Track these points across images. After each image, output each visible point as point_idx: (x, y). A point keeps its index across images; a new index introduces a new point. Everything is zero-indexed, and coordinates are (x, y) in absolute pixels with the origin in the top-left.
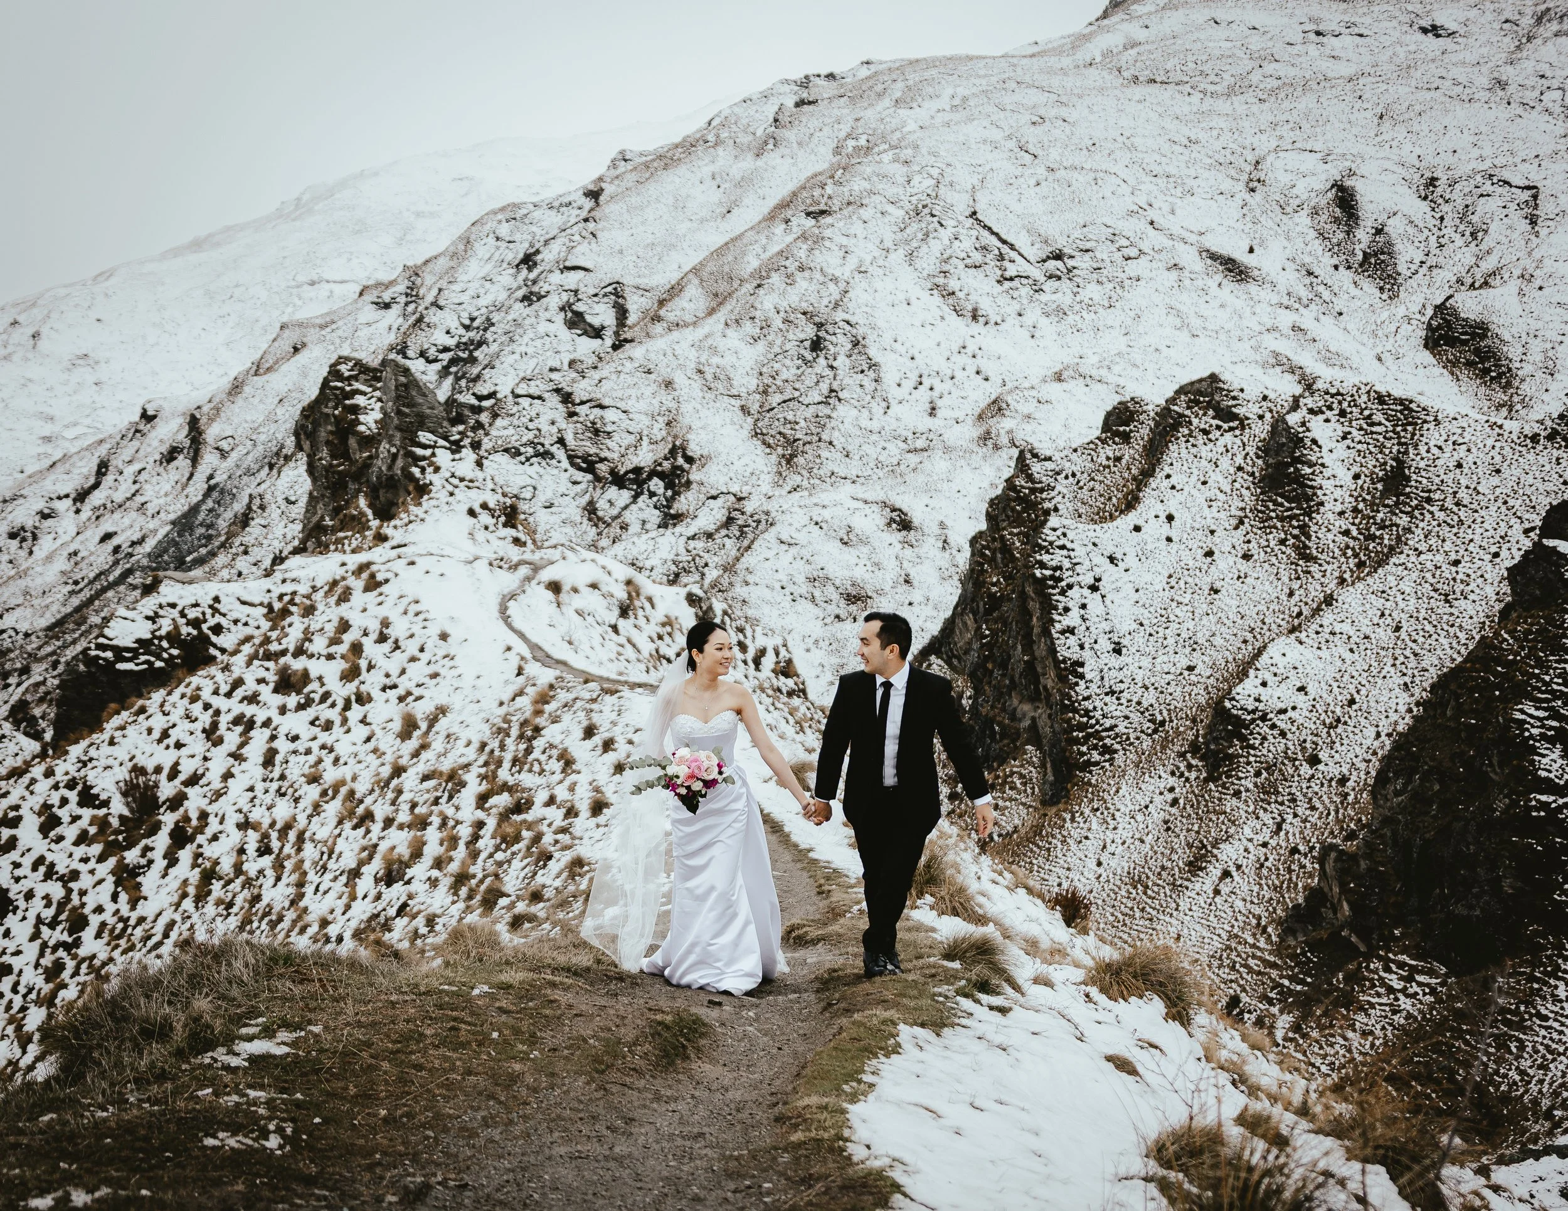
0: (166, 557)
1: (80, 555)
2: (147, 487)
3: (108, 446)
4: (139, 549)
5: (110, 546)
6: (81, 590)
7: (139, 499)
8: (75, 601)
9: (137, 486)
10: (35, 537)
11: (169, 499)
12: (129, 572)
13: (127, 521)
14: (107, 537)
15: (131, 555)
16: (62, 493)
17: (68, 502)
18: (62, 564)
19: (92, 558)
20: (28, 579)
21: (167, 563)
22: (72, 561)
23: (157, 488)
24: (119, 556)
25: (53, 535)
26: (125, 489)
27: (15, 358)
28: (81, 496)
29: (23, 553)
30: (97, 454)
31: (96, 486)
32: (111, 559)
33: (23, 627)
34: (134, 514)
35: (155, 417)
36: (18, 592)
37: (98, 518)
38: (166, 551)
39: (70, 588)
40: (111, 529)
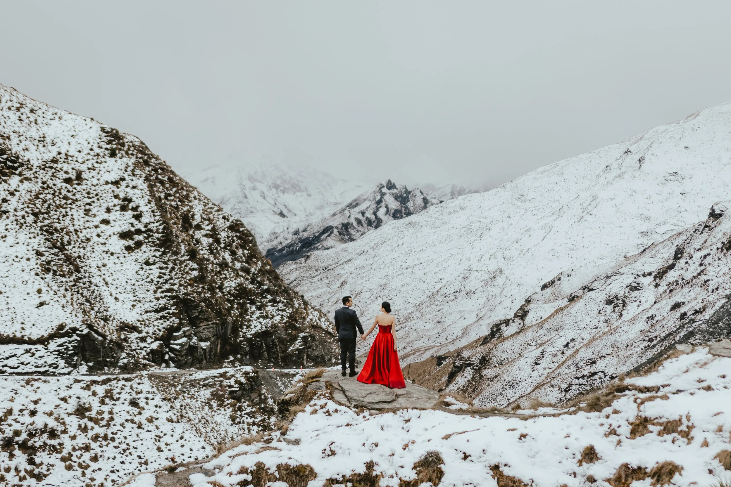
0: (721, 324)
1: (656, 319)
2: (710, 268)
3: (685, 238)
4: (700, 317)
5: (678, 313)
6: (654, 346)
7: (703, 278)
8: (650, 354)
9: (703, 268)
10: (624, 304)
11: (726, 278)
12: (691, 334)
13: (692, 294)
14: (677, 306)
15: (693, 321)
16: (647, 271)
17: (650, 279)
18: (641, 325)
19: (664, 322)
20: (617, 335)
21: (722, 329)
22: (650, 323)
23: (718, 269)
24: (685, 321)
25: (638, 303)
26: (694, 269)
27: (626, 176)
28: (661, 274)
29: (615, 316)
30: (676, 244)
31: (671, 267)
32: (678, 323)
33: (610, 371)
34: (698, 289)
35: (721, 215)
36: (609, 345)
37: (671, 291)
38: (721, 319)
39: (646, 344)
40: (680, 300)
